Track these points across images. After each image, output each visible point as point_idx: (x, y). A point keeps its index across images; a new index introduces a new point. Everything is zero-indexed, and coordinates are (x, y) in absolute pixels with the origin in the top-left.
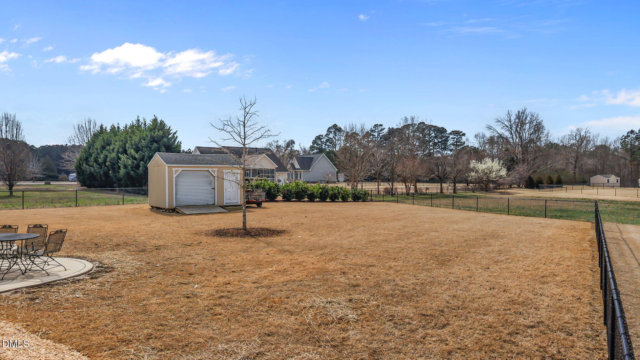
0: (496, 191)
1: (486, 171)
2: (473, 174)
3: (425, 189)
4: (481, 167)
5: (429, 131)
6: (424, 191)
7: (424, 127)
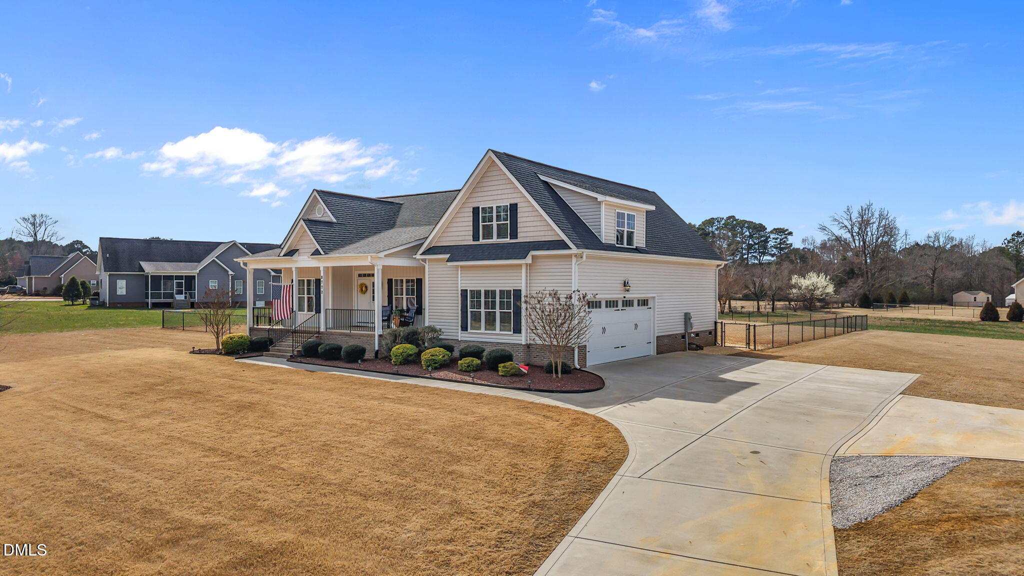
0: (822, 310)
1: (810, 288)
2: (794, 291)
3: (740, 308)
4: (805, 282)
5: (741, 228)
6: (739, 309)
7: (735, 222)
